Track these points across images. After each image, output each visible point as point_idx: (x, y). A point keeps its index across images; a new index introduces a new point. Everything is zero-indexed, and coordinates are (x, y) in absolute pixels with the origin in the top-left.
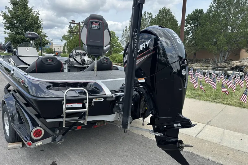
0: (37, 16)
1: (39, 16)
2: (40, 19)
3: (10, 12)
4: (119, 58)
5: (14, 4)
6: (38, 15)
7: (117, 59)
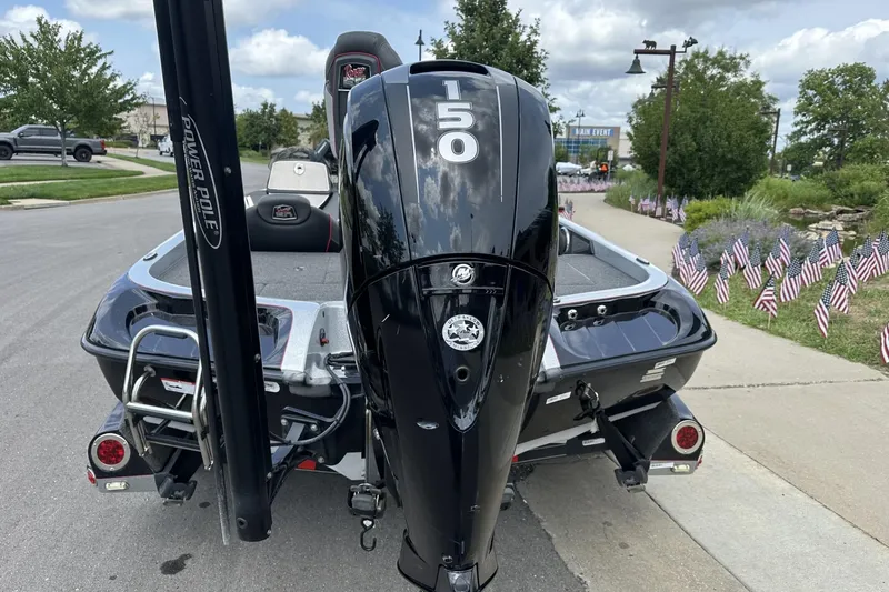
0: (532, 39)
1: (536, 42)
2: (538, 48)
3: (455, 38)
4: (866, 183)
5: (468, 10)
6: (534, 38)
7: (855, 187)
